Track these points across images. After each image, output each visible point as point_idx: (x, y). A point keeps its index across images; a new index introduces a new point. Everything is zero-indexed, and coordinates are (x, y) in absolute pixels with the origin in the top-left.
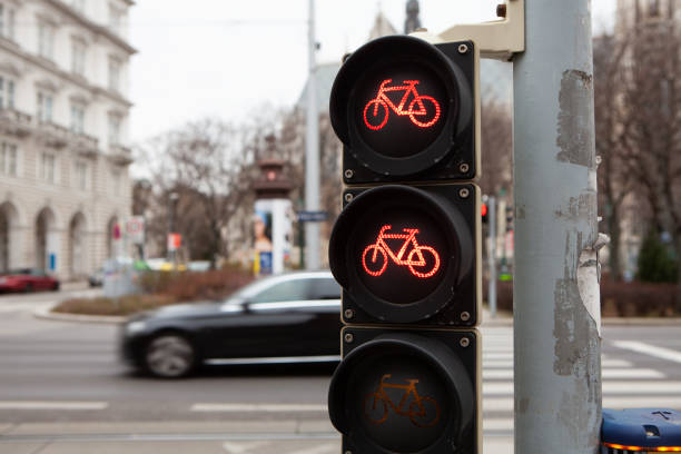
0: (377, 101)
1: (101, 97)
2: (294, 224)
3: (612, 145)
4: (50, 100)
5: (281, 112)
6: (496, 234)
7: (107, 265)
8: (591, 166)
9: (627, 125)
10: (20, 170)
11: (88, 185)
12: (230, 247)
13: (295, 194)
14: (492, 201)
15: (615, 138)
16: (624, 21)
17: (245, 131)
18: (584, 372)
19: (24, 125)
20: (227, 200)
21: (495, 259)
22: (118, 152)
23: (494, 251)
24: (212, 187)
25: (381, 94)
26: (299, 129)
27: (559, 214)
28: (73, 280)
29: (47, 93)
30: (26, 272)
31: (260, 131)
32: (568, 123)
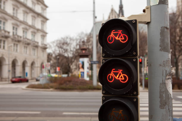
0: (111, 36)
1: (39, 31)
2: (90, 64)
3: (176, 42)
4: (26, 32)
5: (86, 35)
6: (144, 67)
7: (41, 75)
8: (169, 52)
9: (180, 37)
10: (19, 50)
11: (36, 54)
12: (73, 70)
13: (90, 57)
14: (143, 58)
15: (177, 41)
16: (179, 9)
17: (77, 40)
18: (168, 108)
19: (20, 39)
20: (72, 58)
21: (144, 74)
22: (44, 45)
23: (144, 72)
24: (68, 55)
25: (112, 34)
26: (91, 39)
27: (160, 65)
28: (32, 79)
29: (25, 31)
30: (20, 77)
31: (81, 40)
32: (162, 41)
